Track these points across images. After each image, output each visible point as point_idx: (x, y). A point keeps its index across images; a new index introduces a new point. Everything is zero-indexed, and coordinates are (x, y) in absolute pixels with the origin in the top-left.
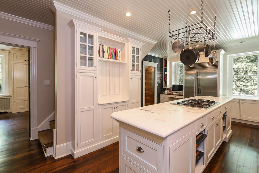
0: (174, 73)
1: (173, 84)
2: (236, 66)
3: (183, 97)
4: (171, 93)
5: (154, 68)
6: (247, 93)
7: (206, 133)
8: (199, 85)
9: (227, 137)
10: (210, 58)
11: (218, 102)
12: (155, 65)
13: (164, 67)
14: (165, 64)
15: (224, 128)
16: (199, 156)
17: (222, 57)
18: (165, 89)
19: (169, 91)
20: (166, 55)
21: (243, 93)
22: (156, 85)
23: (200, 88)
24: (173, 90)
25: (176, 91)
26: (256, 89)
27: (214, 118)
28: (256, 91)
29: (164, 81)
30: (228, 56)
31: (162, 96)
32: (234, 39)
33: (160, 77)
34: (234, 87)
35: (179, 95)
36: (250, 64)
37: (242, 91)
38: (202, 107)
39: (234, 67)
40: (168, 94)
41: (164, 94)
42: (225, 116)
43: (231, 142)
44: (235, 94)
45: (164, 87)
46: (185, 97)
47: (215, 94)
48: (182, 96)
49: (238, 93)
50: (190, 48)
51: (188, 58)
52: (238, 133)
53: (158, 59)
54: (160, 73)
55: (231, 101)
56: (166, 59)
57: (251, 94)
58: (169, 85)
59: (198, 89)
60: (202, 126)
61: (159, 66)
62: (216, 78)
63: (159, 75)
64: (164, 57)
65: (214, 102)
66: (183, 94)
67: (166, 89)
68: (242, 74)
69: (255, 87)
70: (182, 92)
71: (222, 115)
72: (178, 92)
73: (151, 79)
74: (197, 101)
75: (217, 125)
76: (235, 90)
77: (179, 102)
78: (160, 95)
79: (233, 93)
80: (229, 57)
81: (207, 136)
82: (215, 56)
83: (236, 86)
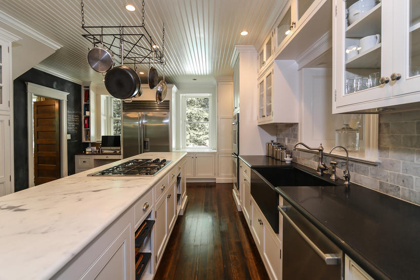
0: (105, 115)
1: (103, 134)
2: (189, 111)
3: (121, 156)
4: (99, 151)
5: (60, 102)
6: (200, 143)
7: (152, 218)
8: (145, 136)
9: (182, 208)
10: (157, 91)
11: (170, 161)
12: (63, 96)
13: (83, 103)
14: (85, 96)
15: (179, 196)
16: (143, 263)
17: (173, 95)
18: (87, 145)
19: (95, 148)
20: (86, 80)
21: (196, 144)
22: (66, 137)
23: (148, 140)
24: (102, 146)
25: (109, 148)
26: (208, 139)
27: (164, 187)
28: (207, 142)
29: (83, 129)
30: (181, 95)
31: (79, 159)
32: (187, 73)
33: (75, 122)
34: (188, 137)
35: (115, 154)
36: (201, 109)
37: (196, 141)
38: (147, 174)
39: (187, 112)
40: (92, 154)
41: (85, 154)
42: (179, 179)
43: (186, 214)
44: (189, 147)
45: (84, 140)
46: (124, 158)
47: (167, 149)
48: (119, 156)
49: (191, 145)
50: (124, 67)
51: (120, 84)
52: (193, 198)
53: (70, 85)
54: (75, 114)
55: (185, 156)
56: (88, 87)
57: (203, 145)
58: (94, 137)
59: (145, 142)
60: (145, 210)
61: (72, 99)
62: (168, 125)
63: (72, 117)
64: (84, 82)
65: (164, 161)
66: (120, 152)
67: (90, 145)
68: (195, 121)
69: (207, 136)
70: (119, 148)
71: (175, 179)
72: (113, 148)
73: (53, 125)
74: (141, 162)
75: (169, 197)
76: (188, 141)
77: (107, 170)
78: (76, 156)
79: (187, 145)
80: (182, 97)
81: (154, 221)
82: (164, 89)
83: (189, 135)
